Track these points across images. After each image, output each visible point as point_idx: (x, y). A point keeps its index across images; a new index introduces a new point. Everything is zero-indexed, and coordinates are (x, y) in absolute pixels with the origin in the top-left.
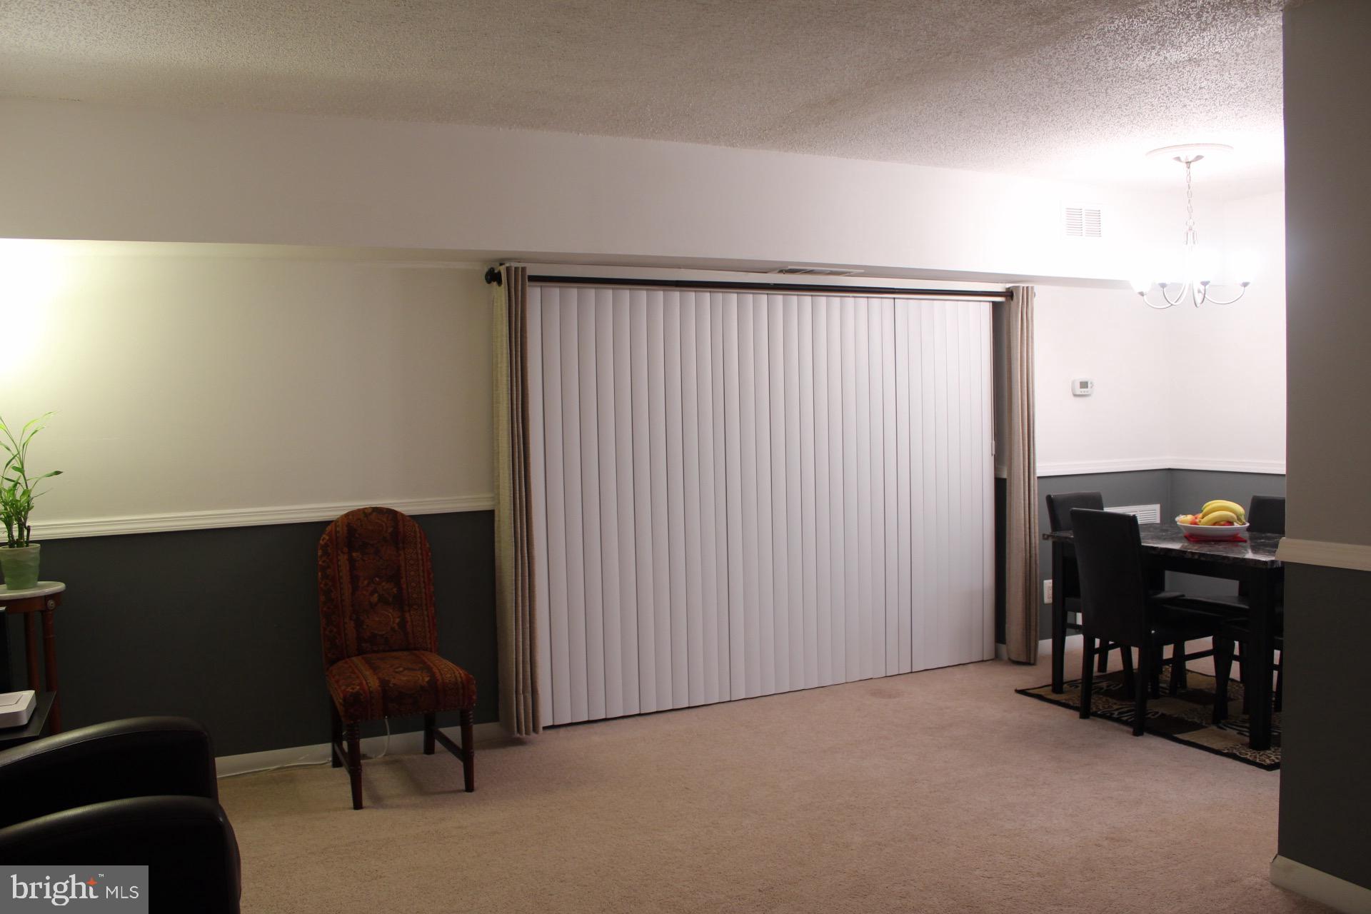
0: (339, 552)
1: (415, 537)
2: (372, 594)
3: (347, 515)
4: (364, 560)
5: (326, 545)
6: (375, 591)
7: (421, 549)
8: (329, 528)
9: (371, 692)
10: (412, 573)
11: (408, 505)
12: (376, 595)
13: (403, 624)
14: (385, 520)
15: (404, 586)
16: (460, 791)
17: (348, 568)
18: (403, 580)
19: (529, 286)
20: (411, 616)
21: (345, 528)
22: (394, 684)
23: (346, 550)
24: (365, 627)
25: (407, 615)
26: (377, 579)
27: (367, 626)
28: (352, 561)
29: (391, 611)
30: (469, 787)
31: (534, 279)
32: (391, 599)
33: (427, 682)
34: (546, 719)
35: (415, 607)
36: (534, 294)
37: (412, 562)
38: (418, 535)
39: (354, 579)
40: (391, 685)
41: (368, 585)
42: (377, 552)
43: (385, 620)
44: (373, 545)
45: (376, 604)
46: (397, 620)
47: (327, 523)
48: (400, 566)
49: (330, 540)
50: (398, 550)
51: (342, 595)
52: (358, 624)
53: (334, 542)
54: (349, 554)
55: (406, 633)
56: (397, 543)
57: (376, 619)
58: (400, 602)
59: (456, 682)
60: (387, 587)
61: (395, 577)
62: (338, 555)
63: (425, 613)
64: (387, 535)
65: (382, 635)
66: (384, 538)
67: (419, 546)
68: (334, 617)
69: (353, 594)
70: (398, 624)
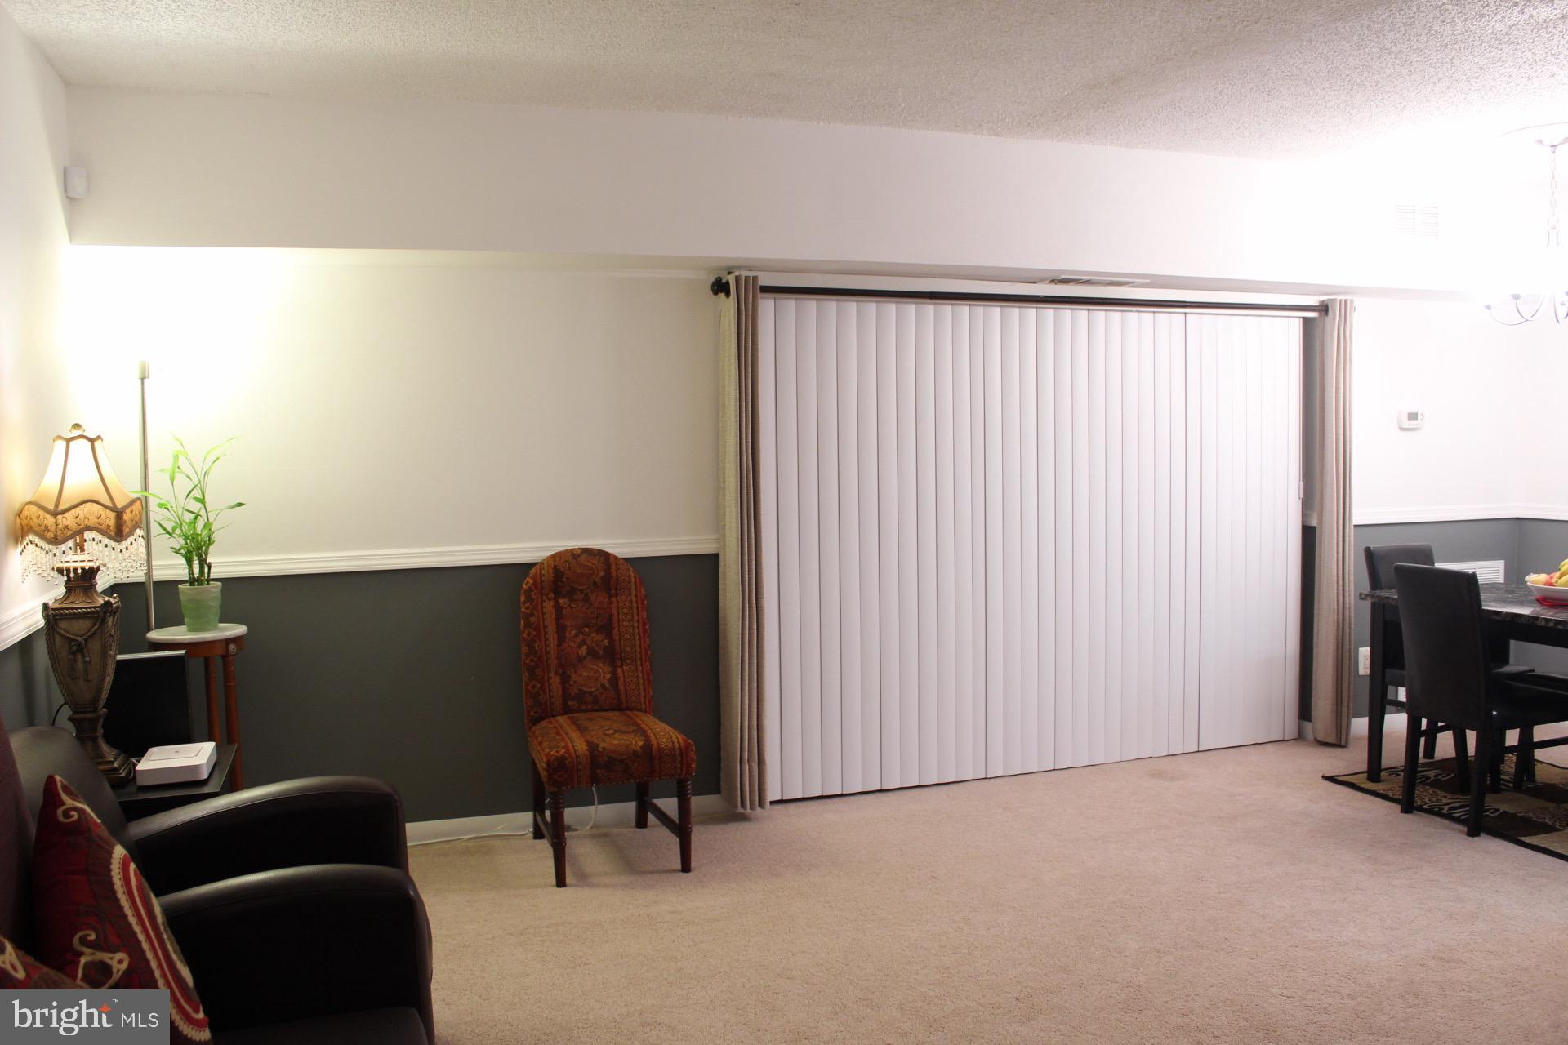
0: (544, 598)
1: (630, 582)
2: (580, 646)
3: (553, 557)
4: (572, 608)
5: (530, 590)
6: (584, 642)
7: (636, 596)
8: (533, 571)
9: (577, 757)
10: (626, 623)
11: (622, 546)
12: (585, 647)
13: (614, 680)
14: (596, 563)
15: (617, 638)
16: (675, 871)
17: (554, 617)
18: (615, 632)
19: (762, 298)
20: (623, 672)
21: (551, 571)
22: (604, 748)
23: (551, 595)
24: (572, 683)
25: (619, 671)
26: (586, 629)
27: (575, 682)
28: (558, 608)
29: (601, 665)
30: (686, 867)
31: (766, 290)
32: (601, 653)
33: (641, 747)
34: (773, 793)
35: (628, 661)
36: (767, 306)
37: (626, 611)
38: (633, 580)
39: (561, 630)
40: (601, 749)
41: (576, 635)
42: (587, 599)
43: (594, 675)
44: (582, 591)
45: (585, 658)
46: (608, 676)
47: (531, 565)
48: (612, 615)
49: (535, 584)
50: (610, 597)
51: (546, 646)
52: (565, 679)
53: (538, 585)
54: (556, 600)
55: (618, 691)
56: (609, 590)
57: (585, 674)
58: (612, 656)
59: (673, 749)
60: (597, 639)
61: (607, 628)
62: (542, 601)
63: (640, 668)
64: (598, 580)
65: (590, 693)
66: (595, 583)
67: (634, 592)
68: (537, 671)
69: (559, 645)
70: (609, 680)
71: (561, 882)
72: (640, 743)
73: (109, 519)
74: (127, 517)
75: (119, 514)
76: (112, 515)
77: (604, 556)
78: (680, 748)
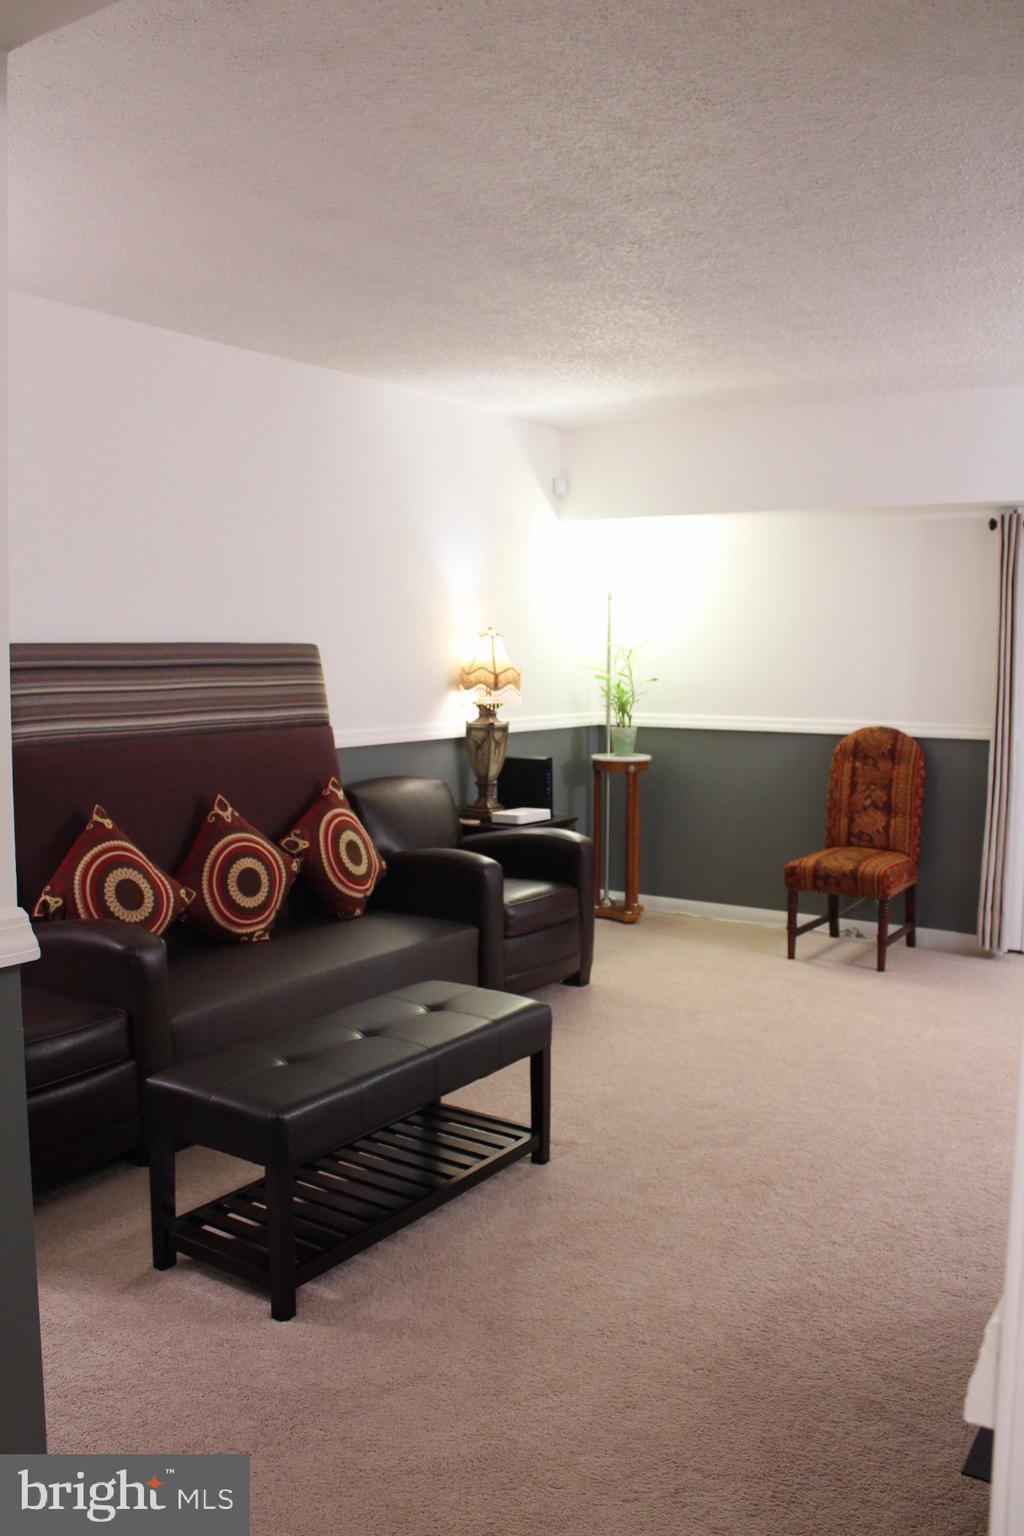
0: (846, 760)
1: (911, 755)
2: (866, 799)
3: (858, 732)
4: (864, 769)
5: (837, 754)
6: (869, 796)
8: (843, 740)
9: (805, 868)
10: (901, 786)
11: (912, 728)
12: (869, 799)
13: (887, 828)
14: (889, 738)
15: (894, 796)
16: (872, 969)
17: (850, 774)
18: (893, 791)
20: (895, 821)
21: (853, 743)
22: (825, 867)
23: (851, 759)
24: (856, 824)
25: (893, 822)
26: (873, 787)
27: (858, 824)
28: (854, 770)
29: (880, 815)
30: (881, 968)
32: (881, 805)
33: (850, 870)
34: (1008, 944)
35: (900, 814)
37: (904, 776)
38: (913, 754)
39: (853, 785)
40: (822, 866)
41: (865, 791)
42: (875, 764)
43: (872, 821)
44: (872, 758)
45: (868, 807)
46: (883, 824)
47: (843, 736)
48: (892, 779)
49: (840, 750)
50: (894, 764)
51: (841, 794)
52: (851, 821)
53: (843, 752)
54: (853, 763)
55: (888, 836)
56: (893, 759)
57: (866, 819)
58: (888, 808)
59: (873, 875)
60: (879, 795)
61: (888, 787)
62: (844, 762)
63: (908, 821)
64: (886, 752)
65: (868, 834)
66: (883, 753)
67: (912, 762)
68: (833, 813)
69: (851, 795)
70: (884, 827)
71: (791, 955)
72: (851, 867)
73: (491, 679)
74: (501, 678)
75: (496, 676)
76: (493, 676)
77: (895, 735)
78: (878, 876)
